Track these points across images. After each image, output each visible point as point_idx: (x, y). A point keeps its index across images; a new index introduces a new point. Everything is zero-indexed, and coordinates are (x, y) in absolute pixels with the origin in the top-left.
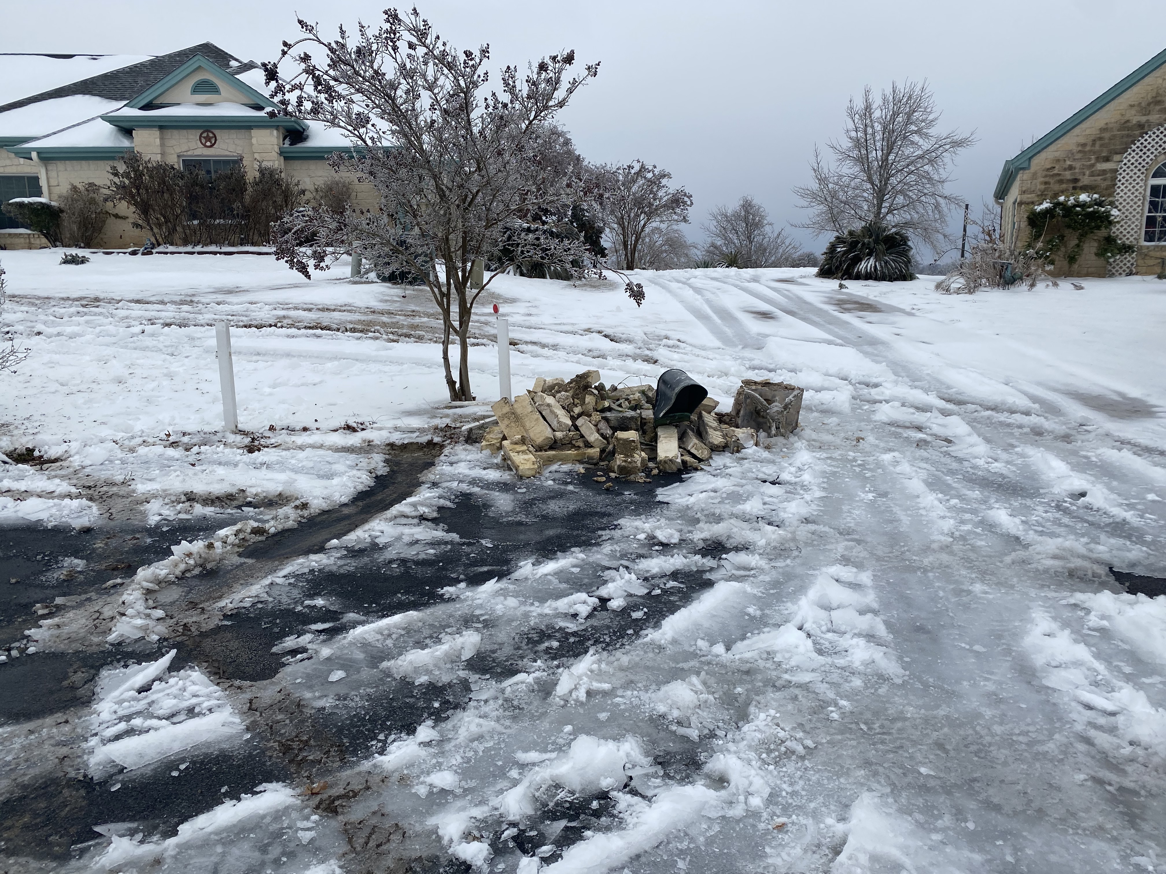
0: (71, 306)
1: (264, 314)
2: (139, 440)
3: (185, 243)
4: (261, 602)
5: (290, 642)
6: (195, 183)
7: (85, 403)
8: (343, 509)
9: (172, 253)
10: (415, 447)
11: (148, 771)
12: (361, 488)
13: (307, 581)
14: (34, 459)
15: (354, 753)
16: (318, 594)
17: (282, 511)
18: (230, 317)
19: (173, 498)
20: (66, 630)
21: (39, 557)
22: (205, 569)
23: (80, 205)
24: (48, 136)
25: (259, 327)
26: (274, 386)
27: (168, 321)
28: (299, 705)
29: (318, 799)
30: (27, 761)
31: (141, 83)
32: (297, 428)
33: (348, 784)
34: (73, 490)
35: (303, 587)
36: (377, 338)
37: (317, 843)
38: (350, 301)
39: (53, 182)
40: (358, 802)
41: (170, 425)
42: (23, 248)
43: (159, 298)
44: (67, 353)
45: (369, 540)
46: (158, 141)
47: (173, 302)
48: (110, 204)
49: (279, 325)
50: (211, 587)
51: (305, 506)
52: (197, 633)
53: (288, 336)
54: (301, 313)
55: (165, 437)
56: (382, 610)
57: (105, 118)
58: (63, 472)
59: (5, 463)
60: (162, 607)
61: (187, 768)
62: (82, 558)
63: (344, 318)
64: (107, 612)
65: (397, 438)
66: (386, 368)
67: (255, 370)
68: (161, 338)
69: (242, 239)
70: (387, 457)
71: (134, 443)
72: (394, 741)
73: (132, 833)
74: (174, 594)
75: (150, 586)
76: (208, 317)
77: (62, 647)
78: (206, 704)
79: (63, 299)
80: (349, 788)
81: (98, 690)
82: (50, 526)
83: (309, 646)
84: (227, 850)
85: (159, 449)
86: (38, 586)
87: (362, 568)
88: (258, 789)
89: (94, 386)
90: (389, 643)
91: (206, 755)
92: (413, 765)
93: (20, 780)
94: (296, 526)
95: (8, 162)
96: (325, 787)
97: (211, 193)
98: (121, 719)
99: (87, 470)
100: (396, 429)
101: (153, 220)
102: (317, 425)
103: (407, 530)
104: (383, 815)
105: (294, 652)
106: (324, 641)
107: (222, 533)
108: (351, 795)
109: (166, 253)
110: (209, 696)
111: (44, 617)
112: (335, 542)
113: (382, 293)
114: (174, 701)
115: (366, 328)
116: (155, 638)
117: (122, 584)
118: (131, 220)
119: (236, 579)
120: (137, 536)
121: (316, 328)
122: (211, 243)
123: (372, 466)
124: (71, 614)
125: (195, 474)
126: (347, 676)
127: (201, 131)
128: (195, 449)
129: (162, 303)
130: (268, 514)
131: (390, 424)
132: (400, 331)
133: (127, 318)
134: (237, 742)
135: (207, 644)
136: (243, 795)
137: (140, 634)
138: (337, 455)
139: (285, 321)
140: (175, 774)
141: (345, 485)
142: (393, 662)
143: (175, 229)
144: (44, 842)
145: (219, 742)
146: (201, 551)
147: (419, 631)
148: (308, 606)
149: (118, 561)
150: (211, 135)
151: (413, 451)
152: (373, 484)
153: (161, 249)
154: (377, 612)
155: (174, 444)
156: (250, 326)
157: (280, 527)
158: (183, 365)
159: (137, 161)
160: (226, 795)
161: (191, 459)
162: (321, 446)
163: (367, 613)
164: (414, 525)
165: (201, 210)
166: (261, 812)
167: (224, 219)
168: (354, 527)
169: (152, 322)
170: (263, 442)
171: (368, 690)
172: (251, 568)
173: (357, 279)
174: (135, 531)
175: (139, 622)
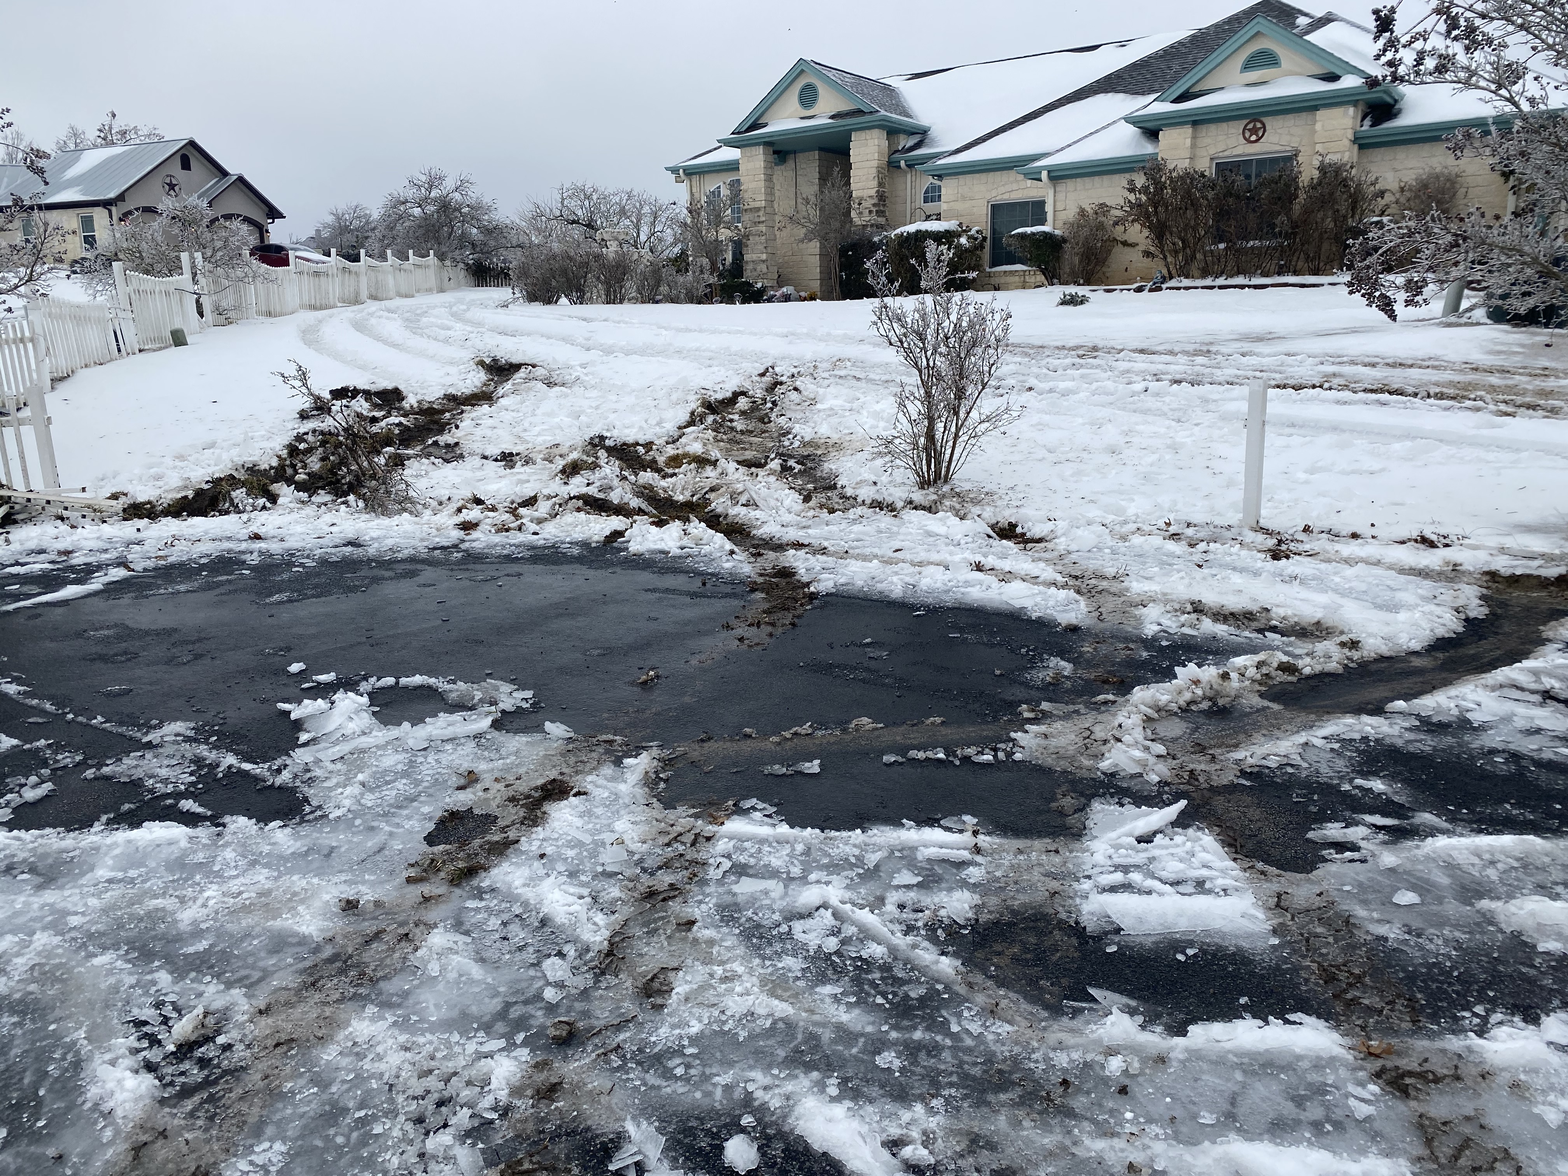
0: (1066, 357)
1: (1306, 371)
2: (1132, 527)
3: (1204, 274)
4: (1292, 766)
5: (1334, 831)
6: (1229, 193)
7: (1072, 476)
8: (1412, 659)
9: (1187, 288)
10: (1535, 582)
11: (1148, 942)
12: (1441, 632)
13: (1357, 750)
14: (1016, 536)
15: (1434, 1018)
16: (1376, 774)
17: (1321, 647)
18: (1258, 374)
19: (1177, 606)
20: (1053, 742)
21: (1023, 651)
22: (1215, 704)
23: (1085, 232)
24: (1062, 149)
25: (1297, 388)
26: (1312, 471)
27: (1178, 377)
28: (1347, 922)
29: (1378, 1064)
30: (1016, 883)
31: (1176, 67)
32: (1344, 533)
33: (1426, 1060)
34: (1059, 578)
35: (1351, 758)
36: (1478, 409)
37: (1377, 1125)
38: (1439, 352)
39: (1060, 206)
40: (1441, 1093)
41: (1171, 511)
42: (1017, 288)
43: (1168, 347)
44: (1057, 413)
45: (1455, 712)
46: (1188, 142)
47: (1186, 353)
48: (1120, 228)
49: (1326, 385)
50: (1223, 730)
51: (1354, 645)
52: (1205, 785)
53: (1338, 402)
54: (1360, 369)
55: (1164, 526)
56: (1479, 821)
57: (1128, 120)
58: (1046, 555)
59: (989, 536)
60: (1162, 741)
61: (1195, 955)
62: (1068, 661)
63: (1426, 378)
64: (1099, 733)
65: (1503, 565)
66: (1491, 456)
67: (1288, 446)
68: (1167, 399)
69: (1281, 267)
70: (1485, 591)
71: (1126, 529)
72: (1501, 1023)
73: (1132, 1012)
74: (1176, 728)
75: (1150, 712)
76: (1229, 372)
77: (1049, 761)
78: (1220, 882)
79: (1058, 348)
80: (1427, 1066)
81: (1090, 824)
82: (1034, 616)
83: (1363, 844)
84: (1249, 1081)
85: (1157, 541)
86: (1022, 684)
87: (1443, 750)
88: (1291, 1017)
89: (1085, 455)
90: (1492, 874)
91: (1220, 948)
92: (1536, 1071)
93: (1009, 903)
94: (1341, 670)
95: (1015, 186)
96: (1389, 1051)
97: (1247, 205)
98: (1117, 868)
99: (1074, 557)
100: (1503, 550)
101: (1169, 246)
102: (1373, 531)
103: (1521, 710)
104: (1482, 1127)
105: (1341, 847)
106: (1385, 843)
107: (1240, 661)
108: (1433, 1079)
109: (1179, 289)
110: (1224, 872)
111: (1030, 721)
112: (1400, 704)
113: (1494, 341)
114: (1182, 866)
115: (1461, 393)
116: (1155, 778)
117: (1114, 702)
118: (1142, 247)
119: (1256, 726)
120: (1131, 646)
121: (1382, 391)
122: (1238, 273)
123: (1460, 602)
124: (1058, 725)
125: (1204, 579)
126: (1423, 903)
127: (1245, 122)
128: (1202, 546)
129: (1171, 353)
130: (1301, 647)
131: (1494, 542)
132: (1519, 400)
133: (1128, 371)
134: (1260, 945)
135: (1219, 803)
136: (1271, 1018)
137: (1138, 770)
138: (1403, 578)
139: (1336, 381)
140: (1181, 957)
141: (1416, 624)
142: (1499, 904)
143: (1193, 257)
144: (1033, 982)
145: (1237, 937)
146: (1213, 681)
147: (1543, 869)
148: (1358, 787)
149: (1109, 672)
150: (1259, 125)
151: (1531, 588)
152: (1461, 629)
153: (1173, 283)
154: (1470, 822)
155: (1175, 537)
156: (1285, 387)
157: (1318, 668)
158: (1191, 435)
159: (1160, 170)
160: (1245, 1007)
161: (1197, 558)
162: (1378, 563)
163: (1453, 819)
164: (1534, 704)
165: (1232, 229)
166: (1298, 1050)
167: (1261, 239)
168: (1430, 688)
169: (1157, 377)
170: (1292, 546)
171: (1457, 934)
172: (1276, 715)
173: (1453, 319)
174: (1127, 639)
175: (1138, 754)
